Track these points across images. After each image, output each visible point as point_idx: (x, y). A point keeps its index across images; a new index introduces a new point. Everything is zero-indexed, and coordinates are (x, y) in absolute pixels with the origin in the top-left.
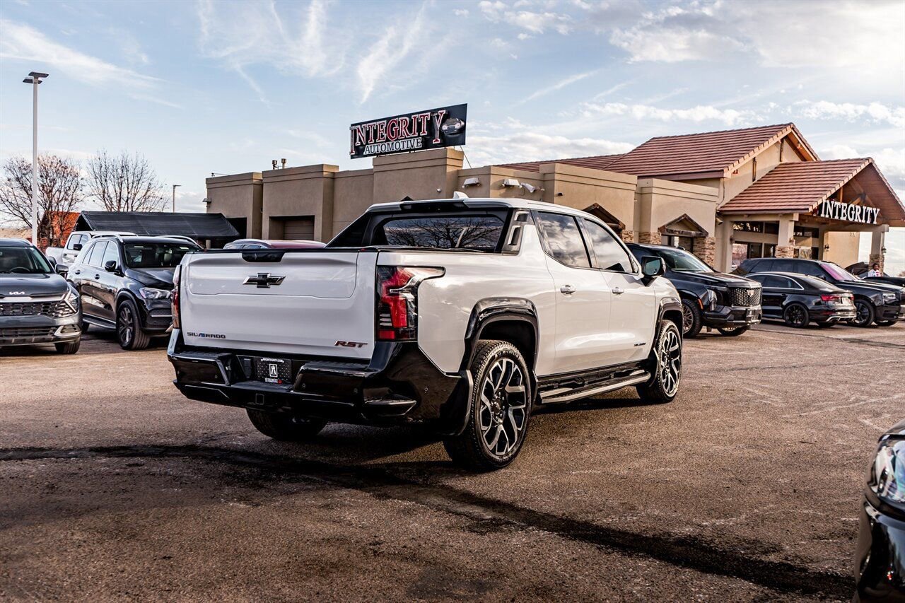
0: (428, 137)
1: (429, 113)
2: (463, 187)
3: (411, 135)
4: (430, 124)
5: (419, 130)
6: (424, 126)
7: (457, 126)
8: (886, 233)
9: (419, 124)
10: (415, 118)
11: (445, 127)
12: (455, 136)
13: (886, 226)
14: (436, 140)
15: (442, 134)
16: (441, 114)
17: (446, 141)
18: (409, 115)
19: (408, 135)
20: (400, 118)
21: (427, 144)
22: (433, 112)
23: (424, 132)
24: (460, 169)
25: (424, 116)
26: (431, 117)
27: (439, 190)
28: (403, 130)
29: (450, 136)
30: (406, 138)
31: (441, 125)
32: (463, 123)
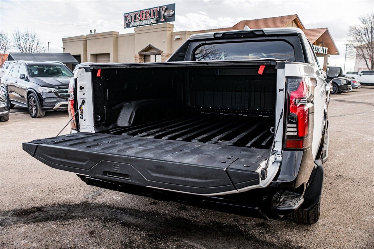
0: (158, 19)
1: (159, 8)
2: (174, 39)
3: (151, 18)
4: (159, 12)
5: (154, 15)
6: (156, 13)
7: (171, 13)
8: (329, 57)
9: (154, 13)
10: (152, 10)
11: (166, 14)
12: (170, 17)
13: (329, 54)
14: (162, 20)
15: (164, 16)
16: (164, 8)
17: (166, 20)
18: (150, 9)
19: (149, 18)
20: (146, 11)
21: (158, 21)
22: (160, 7)
23: (156, 16)
24: (172, 32)
25: (156, 9)
26: (160, 10)
27: (164, 41)
28: (147, 16)
29: (168, 18)
30: (148, 19)
31: (164, 13)
32: (174, 12)
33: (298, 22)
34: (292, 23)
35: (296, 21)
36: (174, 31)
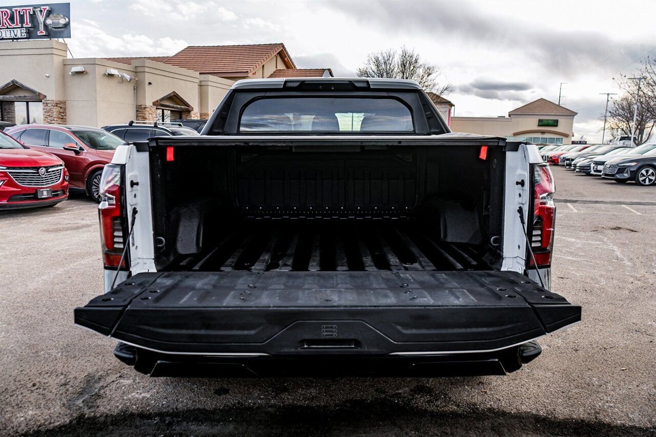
0: (32, 29)
1: (31, 8)
2: (70, 73)
3: (14, 26)
4: (33, 17)
5: (22, 21)
6: (27, 18)
7: (62, 21)
9: (22, 17)
10: (16, 10)
11: (49, 22)
12: (59, 29)
14: (42, 32)
15: (46, 26)
16: (45, 9)
17: (50, 33)
18: (10, 8)
19: (10, 25)
21: (30, 35)
22: (35, 7)
23: (27, 24)
24: (64, 58)
25: (26, 10)
26: (34, 12)
27: (47, 75)
28: (5, 21)
29: (54, 29)
30: (8, 28)
31: (45, 19)
32: (67, 20)
33: (286, 56)
34: (277, 57)
35: (282, 53)
36: (69, 57)
